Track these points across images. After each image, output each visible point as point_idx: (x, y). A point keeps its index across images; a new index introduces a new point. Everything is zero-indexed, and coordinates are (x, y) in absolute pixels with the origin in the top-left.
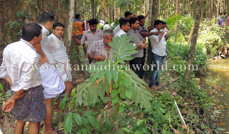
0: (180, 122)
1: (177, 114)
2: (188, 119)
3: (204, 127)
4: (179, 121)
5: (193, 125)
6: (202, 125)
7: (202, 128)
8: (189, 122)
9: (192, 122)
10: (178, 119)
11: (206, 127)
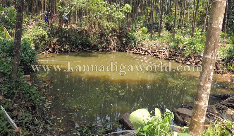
0: (10, 128)
1: (6, 119)
2: (19, 120)
3: (38, 122)
4: (9, 126)
5: (26, 125)
6: (36, 121)
7: (36, 124)
8: (21, 123)
9: (24, 121)
10: (8, 124)
11: (40, 120)
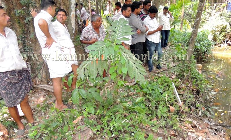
0: (176, 101)
1: (174, 93)
2: (184, 98)
3: (199, 106)
4: (176, 99)
5: (189, 104)
6: (198, 104)
7: (197, 106)
8: (185, 101)
9: (188, 101)
10: (175, 98)
11: (201, 105)
